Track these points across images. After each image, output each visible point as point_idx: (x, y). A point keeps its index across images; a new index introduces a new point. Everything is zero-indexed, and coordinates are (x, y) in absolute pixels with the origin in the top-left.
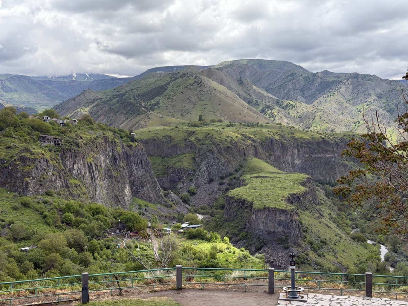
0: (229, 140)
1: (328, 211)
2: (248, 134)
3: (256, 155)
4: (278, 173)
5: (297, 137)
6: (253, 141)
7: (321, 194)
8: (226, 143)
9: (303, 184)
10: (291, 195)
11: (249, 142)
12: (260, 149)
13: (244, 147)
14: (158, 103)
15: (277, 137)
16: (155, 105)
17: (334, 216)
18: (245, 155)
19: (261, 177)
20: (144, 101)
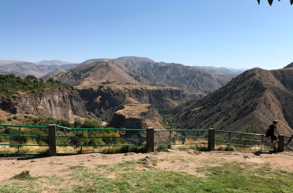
0: (118, 90)
1: (159, 119)
2: (127, 88)
3: (130, 96)
4: (138, 104)
5: (148, 89)
6: (129, 90)
7: (156, 112)
8: (117, 91)
9: (148, 108)
10: (142, 112)
11: (127, 91)
12: (131, 94)
13: (125, 93)
14: (89, 74)
15: (139, 89)
16: (88, 75)
17: (161, 121)
18: (125, 96)
19: (131, 105)
20: (83, 74)
